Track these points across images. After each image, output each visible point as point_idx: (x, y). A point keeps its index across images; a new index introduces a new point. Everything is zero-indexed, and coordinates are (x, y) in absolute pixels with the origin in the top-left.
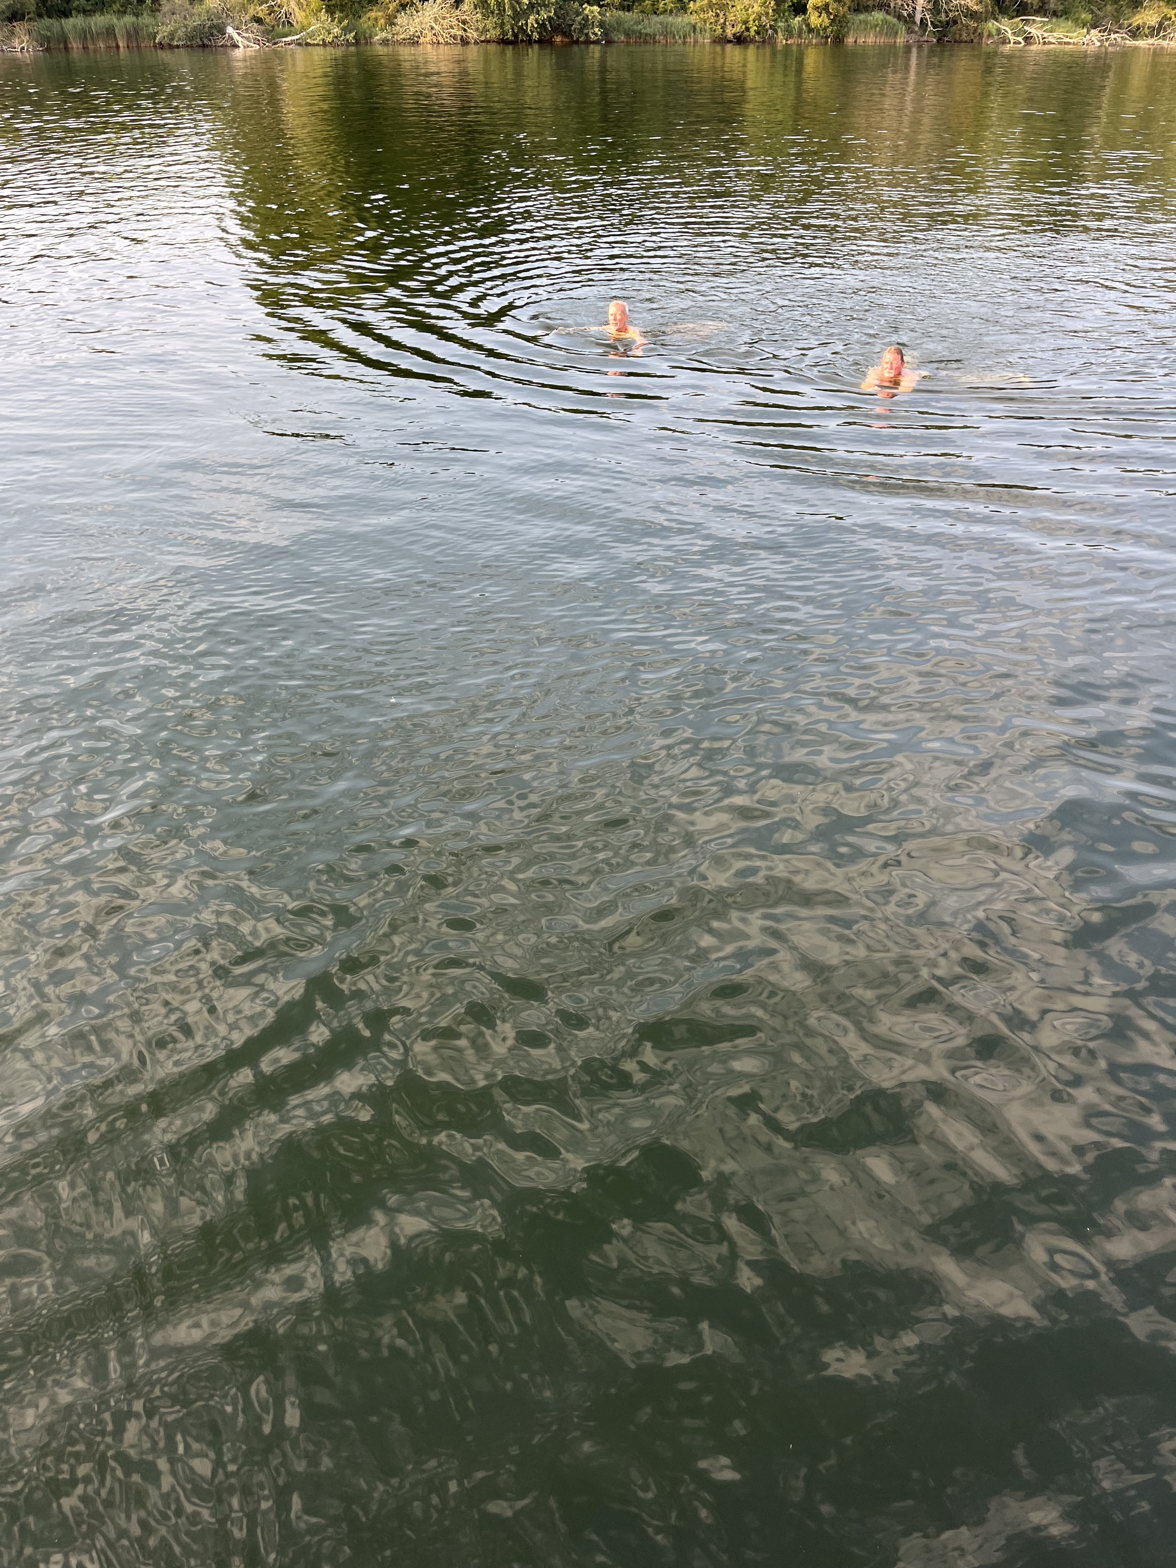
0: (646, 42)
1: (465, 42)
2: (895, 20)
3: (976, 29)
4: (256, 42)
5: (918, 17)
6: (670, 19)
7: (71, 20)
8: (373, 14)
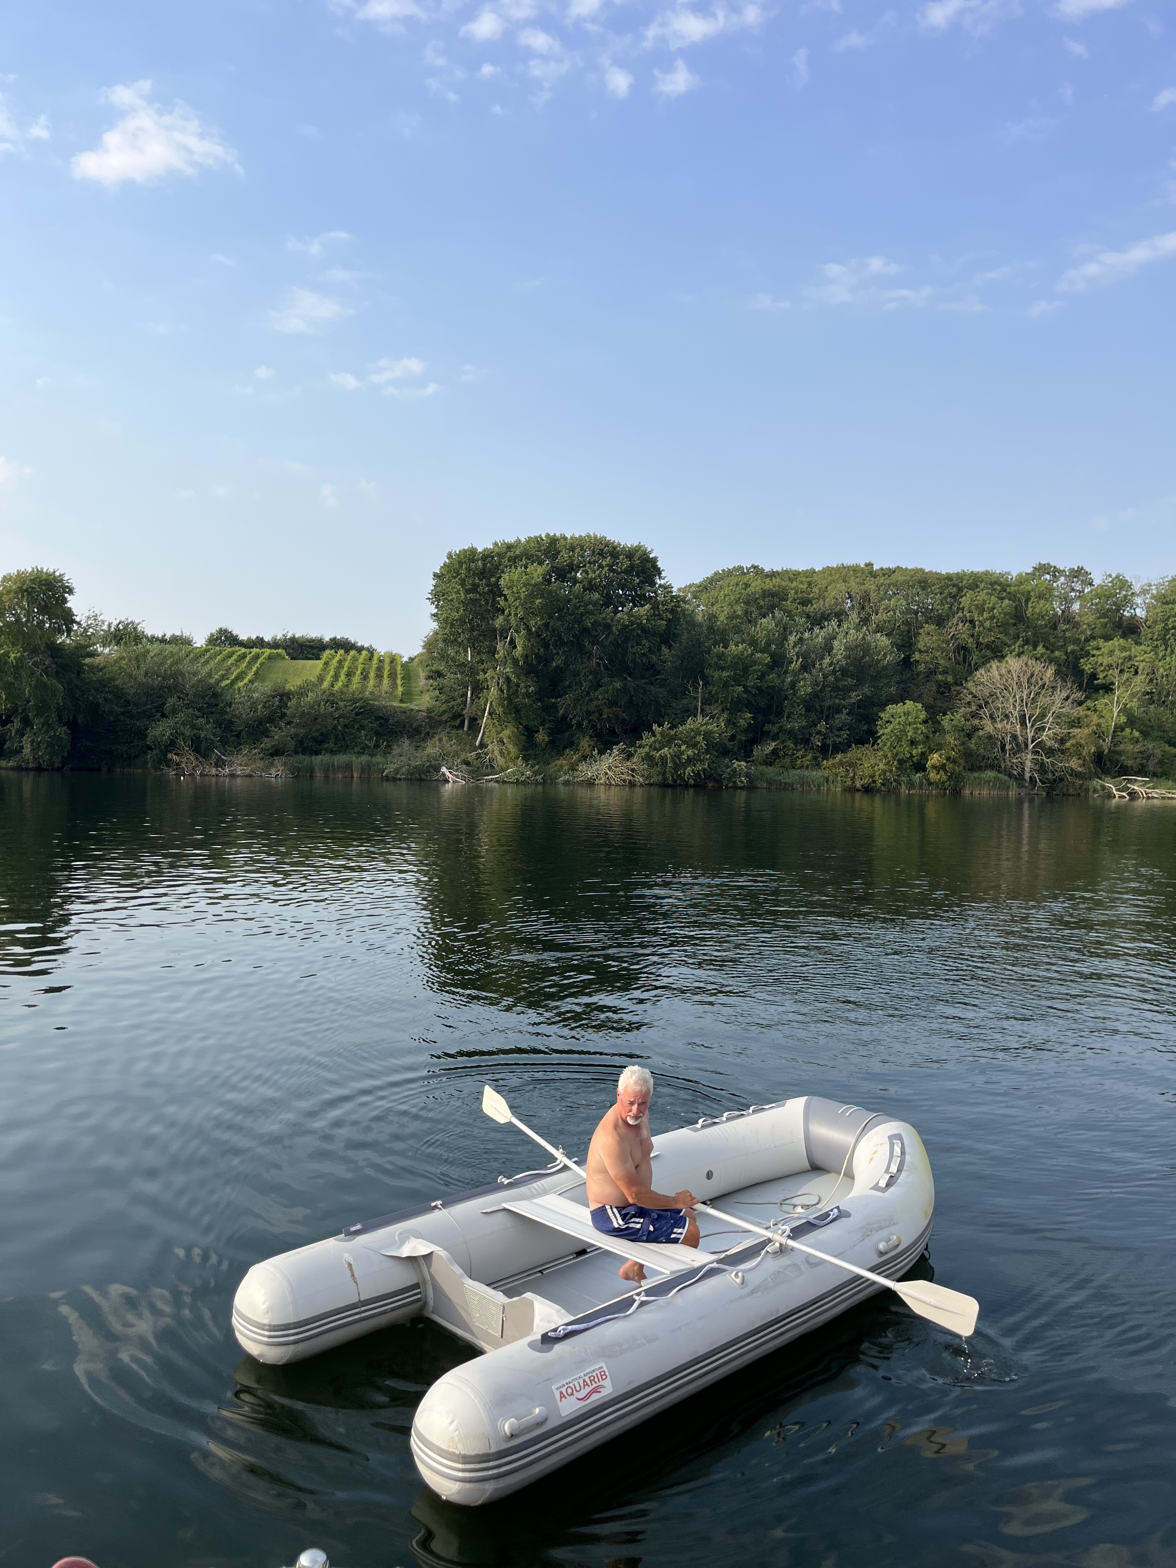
0: (785, 789)
1: (632, 784)
2: (1006, 778)
3: (1081, 786)
4: (464, 778)
5: (1027, 775)
6: (806, 773)
7: (320, 757)
8: (559, 762)
